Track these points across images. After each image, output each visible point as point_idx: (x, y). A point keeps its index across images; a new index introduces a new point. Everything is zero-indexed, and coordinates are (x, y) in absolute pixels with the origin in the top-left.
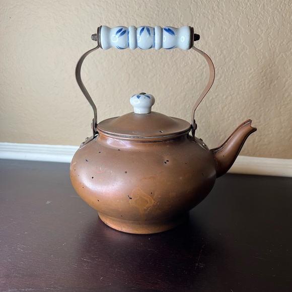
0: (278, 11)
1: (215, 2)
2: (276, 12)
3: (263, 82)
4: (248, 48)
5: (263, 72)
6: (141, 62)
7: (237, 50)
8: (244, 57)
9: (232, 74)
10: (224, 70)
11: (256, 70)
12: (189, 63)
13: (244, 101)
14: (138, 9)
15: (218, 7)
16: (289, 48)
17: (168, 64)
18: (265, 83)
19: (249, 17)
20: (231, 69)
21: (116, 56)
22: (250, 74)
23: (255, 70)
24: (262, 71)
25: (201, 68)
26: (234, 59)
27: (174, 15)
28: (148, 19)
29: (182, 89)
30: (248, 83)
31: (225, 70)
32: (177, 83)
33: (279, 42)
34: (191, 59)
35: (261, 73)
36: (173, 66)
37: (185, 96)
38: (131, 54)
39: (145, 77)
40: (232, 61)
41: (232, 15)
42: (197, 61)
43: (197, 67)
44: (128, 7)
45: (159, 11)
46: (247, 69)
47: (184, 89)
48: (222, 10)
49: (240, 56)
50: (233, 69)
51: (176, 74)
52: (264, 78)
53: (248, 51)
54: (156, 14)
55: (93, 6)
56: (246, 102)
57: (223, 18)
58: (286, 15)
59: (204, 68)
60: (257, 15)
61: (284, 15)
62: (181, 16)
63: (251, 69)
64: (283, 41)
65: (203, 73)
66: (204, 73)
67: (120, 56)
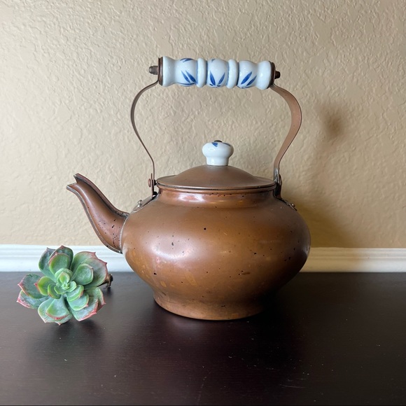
0: (287, 44)
1: (203, 29)
2: (284, 45)
3: (275, 141)
4: (251, 93)
5: (274, 127)
6: (99, 111)
7: (237, 95)
8: (246, 106)
9: (232, 129)
10: (220, 123)
11: (264, 124)
12: (170, 114)
13: (250, 167)
14: (93, 35)
15: (208, 35)
16: (305, 94)
17: (141, 114)
18: (277, 142)
19: (250, 51)
20: (230, 123)
21: (61, 102)
22: (256, 130)
23: (262, 124)
24: (273, 125)
25: (188, 120)
26: (234, 108)
27: (146, 44)
28: (109, 49)
29: (163, 150)
30: (254, 142)
31: (223, 124)
32: (155, 142)
33: (292, 86)
34: (174, 108)
35: (270, 127)
36: (147, 118)
37: (168, 160)
38: (84, 99)
39: (107, 133)
40: (230, 111)
41: (228, 48)
42: (183, 110)
43: (183, 119)
44: (77, 31)
45: (124, 39)
46: (252, 122)
47: (165, 151)
48: (214, 41)
49: (242, 105)
50: (233, 122)
51: (153, 128)
52: (275, 134)
53: (251, 96)
54: (120, 43)
55: (23, 27)
56: (252, 168)
57: (215, 51)
58: (297, 50)
59: (192, 121)
60: (261, 49)
61: (295, 51)
62: (157, 46)
63: (257, 123)
64: (297, 84)
65: (192, 127)
66: (193, 128)
67: (67, 102)
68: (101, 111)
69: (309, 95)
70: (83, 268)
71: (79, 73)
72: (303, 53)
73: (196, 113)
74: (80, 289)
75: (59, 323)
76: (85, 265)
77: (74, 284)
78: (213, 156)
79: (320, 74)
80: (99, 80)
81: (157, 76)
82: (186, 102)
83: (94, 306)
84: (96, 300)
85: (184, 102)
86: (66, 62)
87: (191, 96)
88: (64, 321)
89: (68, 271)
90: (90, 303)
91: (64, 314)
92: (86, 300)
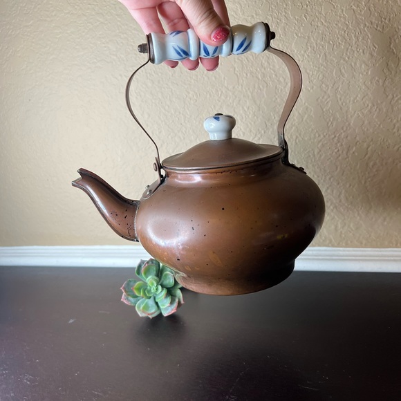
0: (344, 60)
1: (263, 57)
2: (342, 61)
3: (338, 151)
4: (312, 109)
5: (336, 138)
6: (182, 139)
8: (308, 121)
9: (296, 143)
11: (327, 136)
15: (268, 62)
16: (366, 105)
18: (340, 152)
19: (308, 71)
20: (294, 137)
22: (319, 142)
23: (324, 136)
24: (335, 136)
27: (215, 78)
28: (186, 87)
33: (352, 99)
34: (243, 130)
35: (333, 139)
38: (170, 130)
44: (160, 74)
45: (197, 76)
46: (315, 135)
48: (274, 66)
49: (304, 120)
50: (297, 137)
52: (339, 145)
53: (312, 112)
54: (194, 80)
55: (120, 78)
57: (276, 75)
58: (355, 63)
61: (353, 64)
63: (319, 136)
64: (357, 96)
67: (157, 133)
68: (184, 139)
69: (370, 105)
70: (167, 275)
71: (165, 109)
72: (361, 66)
73: (263, 132)
74: (165, 292)
75: (151, 317)
76: (168, 272)
77: (160, 287)
79: (381, 84)
80: (180, 113)
82: (253, 123)
83: (175, 305)
84: (177, 300)
85: (251, 124)
86: (153, 101)
87: (257, 118)
88: (154, 315)
89: (156, 278)
90: (172, 303)
91: (153, 311)
92: (169, 300)
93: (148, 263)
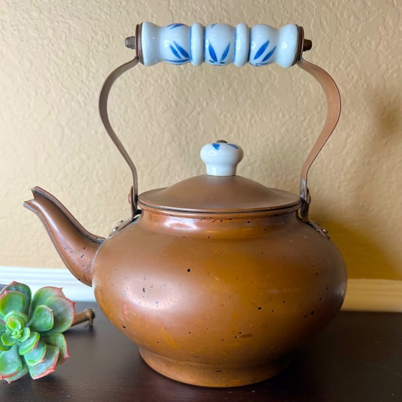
0: (327, 6)
2: (324, 8)
3: (308, 140)
4: (277, 76)
5: (306, 122)
6: (82, 104)
7: (258, 79)
8: (270, 93)
9: (251, 125)
10: (236, 117)
11: (294, 118)
12: (171, 105)
13: (274, 175)
14: (72, 4)
16: (351, 77)
17: (134, 107)
18: (310, 142)
19: (276, 18)
20: (249, 116)
21: (37, 94)
22: (283, 125)
23: (291, 118)
24: (305, 119)
25: (194, 114)
26: (254, 96)
27: (139, 13)
29: (163, 153)
30: (280, 142)
31: (239, 118)
32: (153, 143)
33: (333, 65)
34: (175, 98)
35: (302, 122)
36: (142, 111)
37: (169, 166)
38: (64, 90)
39: (93, 132)
40: (249, 101)
41: (246, 15)
42: (187, 101)
43: (188, 112)
47: (165, 154)
48: (227, 5)
49: (264, 92)
50: (252, 115)
51: (149, 125)
52: (309, 131)
53: (277, 81)
54: (106, 13)
56: (277, 176)
59: (199, 114)
60: (291, 15)
61: (338, 14)
62: (152, 16)
63: (284, 116)
64: (340, 62)
65: (198, 123)
66: (201, 124)
67: (44, 93)
68: (85, 104)
69: (356, 77)
70: (41, 310)
71: (57, 57)
72: (349, 18)
73: (205, 104)
74: (36, 338)
75: (8, 380)
76: (43, 306)
77: (28, 331)
78: (214, 163)
79: (373, 48)
80: (81, 64)
81: (135, 51)
82: (191, 89)
83: (54, 360)
84: (57, 352)
85: (188, 90)
86: (40, 41)
87: (198, 81)
88: (15, 378)
89: (21, 315)
90: (47, 356)
91: (14, 370)
92: (42, 353)
93: (8, 289)
